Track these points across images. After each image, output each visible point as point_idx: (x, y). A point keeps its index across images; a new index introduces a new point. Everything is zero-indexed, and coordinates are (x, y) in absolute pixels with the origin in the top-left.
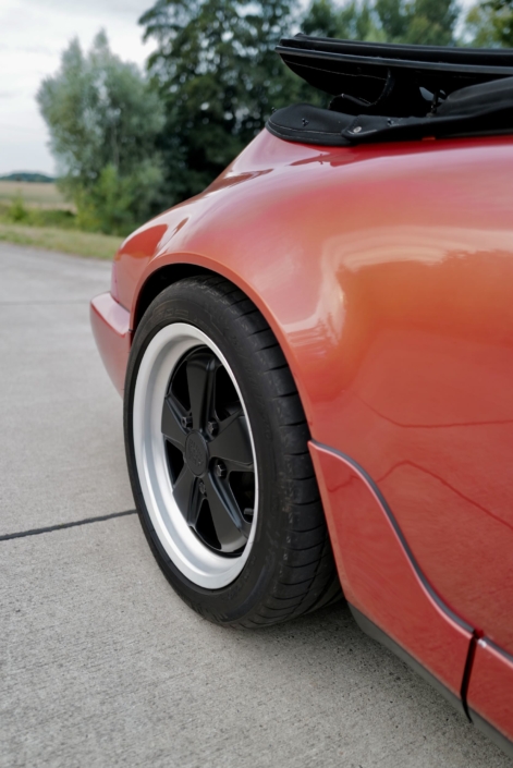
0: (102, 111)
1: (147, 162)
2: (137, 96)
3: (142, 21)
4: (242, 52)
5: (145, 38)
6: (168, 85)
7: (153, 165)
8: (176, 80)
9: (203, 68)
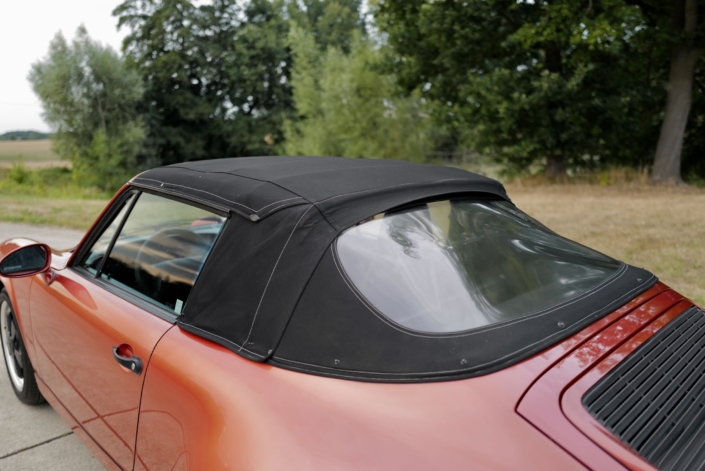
0: (88, 85)
1: (131, 124)
3: (115, 13)
4: (201, 33)
5: (119, 26)
6: (142, 61)
7: (136, 126)
9: (169, 46)
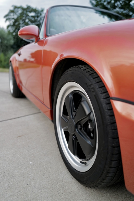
2: (5, 36)
8: (14, 31)
